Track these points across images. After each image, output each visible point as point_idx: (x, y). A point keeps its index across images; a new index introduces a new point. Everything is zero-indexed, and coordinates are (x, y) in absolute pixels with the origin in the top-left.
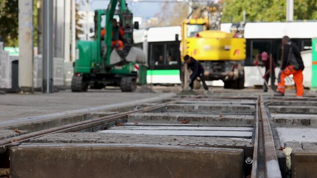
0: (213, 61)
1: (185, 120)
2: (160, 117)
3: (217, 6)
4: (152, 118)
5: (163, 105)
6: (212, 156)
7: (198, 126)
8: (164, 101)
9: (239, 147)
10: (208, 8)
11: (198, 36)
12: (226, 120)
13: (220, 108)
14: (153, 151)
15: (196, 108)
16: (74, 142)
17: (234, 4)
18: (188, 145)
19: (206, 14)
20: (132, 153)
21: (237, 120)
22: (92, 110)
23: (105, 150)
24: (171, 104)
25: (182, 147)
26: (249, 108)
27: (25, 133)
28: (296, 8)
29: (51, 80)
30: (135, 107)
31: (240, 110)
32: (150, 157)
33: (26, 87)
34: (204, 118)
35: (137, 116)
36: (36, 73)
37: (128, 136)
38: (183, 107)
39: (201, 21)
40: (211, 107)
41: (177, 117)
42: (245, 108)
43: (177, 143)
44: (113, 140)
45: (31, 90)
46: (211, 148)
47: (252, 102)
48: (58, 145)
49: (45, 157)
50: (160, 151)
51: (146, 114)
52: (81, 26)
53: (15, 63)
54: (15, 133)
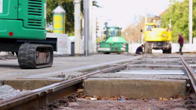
0: (158, 42)
1: (152, 67)
2: (141, 66)
3: (159, 17)
4: (137, 67)
5: (140, 61)
6: (173, 83)
7: (159, 70)
8: (139, 59)
9: (184, 79)
10: (155, 18)
11: (151, 30)
12: (171, 67)
13: (165, 62)
14: (146, 81)
15: (154, 62)
16: (110, 77)
17: (166, 16)
18: (161, 78)
19: (154, 21)
20: (137, 82)
21: (176, 67)
22: (110, 63)
23: (125, 81)
24: (143, 60)
25: (159, 79)
26: (178, 62)
27: (87, 74)
28: (194, 18)
29: (88, 50)
30: (127, 62)
31: (174, 63)
32: (145, 84)
33: (78, 54)
34: (161, 66)
35: (131, 66)
36: (81, 48)
37: (133, 75)
38: (148, 62)
39: (152, 24)
40: (161, 62)
41: (149, 66)
42: (176, 62)
43: (156, 78)
44: (127, 76)
45: (80, 55)
46: (172, 80)
47: (178, 59)
48: (104, 79)
49: (99, 84)
50: (150, 81)
51: (134, 65)
52: (98, 27)
53: (73, 43)
54: (83, 74)
